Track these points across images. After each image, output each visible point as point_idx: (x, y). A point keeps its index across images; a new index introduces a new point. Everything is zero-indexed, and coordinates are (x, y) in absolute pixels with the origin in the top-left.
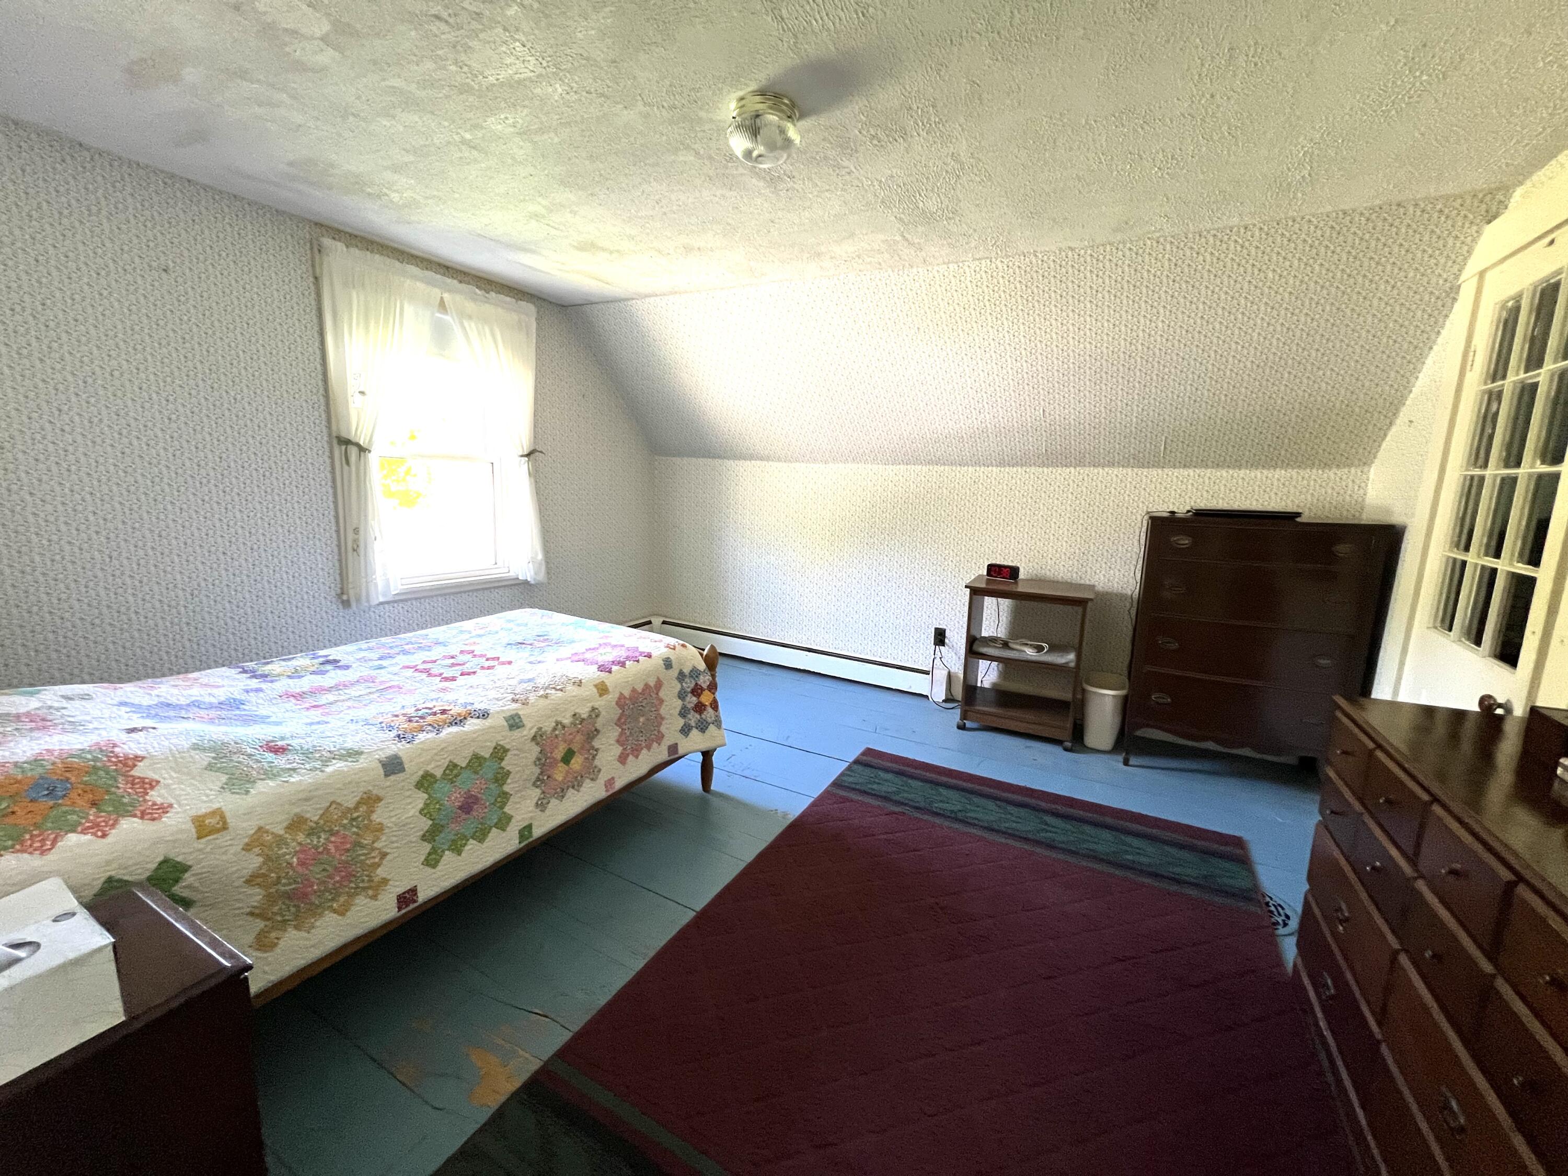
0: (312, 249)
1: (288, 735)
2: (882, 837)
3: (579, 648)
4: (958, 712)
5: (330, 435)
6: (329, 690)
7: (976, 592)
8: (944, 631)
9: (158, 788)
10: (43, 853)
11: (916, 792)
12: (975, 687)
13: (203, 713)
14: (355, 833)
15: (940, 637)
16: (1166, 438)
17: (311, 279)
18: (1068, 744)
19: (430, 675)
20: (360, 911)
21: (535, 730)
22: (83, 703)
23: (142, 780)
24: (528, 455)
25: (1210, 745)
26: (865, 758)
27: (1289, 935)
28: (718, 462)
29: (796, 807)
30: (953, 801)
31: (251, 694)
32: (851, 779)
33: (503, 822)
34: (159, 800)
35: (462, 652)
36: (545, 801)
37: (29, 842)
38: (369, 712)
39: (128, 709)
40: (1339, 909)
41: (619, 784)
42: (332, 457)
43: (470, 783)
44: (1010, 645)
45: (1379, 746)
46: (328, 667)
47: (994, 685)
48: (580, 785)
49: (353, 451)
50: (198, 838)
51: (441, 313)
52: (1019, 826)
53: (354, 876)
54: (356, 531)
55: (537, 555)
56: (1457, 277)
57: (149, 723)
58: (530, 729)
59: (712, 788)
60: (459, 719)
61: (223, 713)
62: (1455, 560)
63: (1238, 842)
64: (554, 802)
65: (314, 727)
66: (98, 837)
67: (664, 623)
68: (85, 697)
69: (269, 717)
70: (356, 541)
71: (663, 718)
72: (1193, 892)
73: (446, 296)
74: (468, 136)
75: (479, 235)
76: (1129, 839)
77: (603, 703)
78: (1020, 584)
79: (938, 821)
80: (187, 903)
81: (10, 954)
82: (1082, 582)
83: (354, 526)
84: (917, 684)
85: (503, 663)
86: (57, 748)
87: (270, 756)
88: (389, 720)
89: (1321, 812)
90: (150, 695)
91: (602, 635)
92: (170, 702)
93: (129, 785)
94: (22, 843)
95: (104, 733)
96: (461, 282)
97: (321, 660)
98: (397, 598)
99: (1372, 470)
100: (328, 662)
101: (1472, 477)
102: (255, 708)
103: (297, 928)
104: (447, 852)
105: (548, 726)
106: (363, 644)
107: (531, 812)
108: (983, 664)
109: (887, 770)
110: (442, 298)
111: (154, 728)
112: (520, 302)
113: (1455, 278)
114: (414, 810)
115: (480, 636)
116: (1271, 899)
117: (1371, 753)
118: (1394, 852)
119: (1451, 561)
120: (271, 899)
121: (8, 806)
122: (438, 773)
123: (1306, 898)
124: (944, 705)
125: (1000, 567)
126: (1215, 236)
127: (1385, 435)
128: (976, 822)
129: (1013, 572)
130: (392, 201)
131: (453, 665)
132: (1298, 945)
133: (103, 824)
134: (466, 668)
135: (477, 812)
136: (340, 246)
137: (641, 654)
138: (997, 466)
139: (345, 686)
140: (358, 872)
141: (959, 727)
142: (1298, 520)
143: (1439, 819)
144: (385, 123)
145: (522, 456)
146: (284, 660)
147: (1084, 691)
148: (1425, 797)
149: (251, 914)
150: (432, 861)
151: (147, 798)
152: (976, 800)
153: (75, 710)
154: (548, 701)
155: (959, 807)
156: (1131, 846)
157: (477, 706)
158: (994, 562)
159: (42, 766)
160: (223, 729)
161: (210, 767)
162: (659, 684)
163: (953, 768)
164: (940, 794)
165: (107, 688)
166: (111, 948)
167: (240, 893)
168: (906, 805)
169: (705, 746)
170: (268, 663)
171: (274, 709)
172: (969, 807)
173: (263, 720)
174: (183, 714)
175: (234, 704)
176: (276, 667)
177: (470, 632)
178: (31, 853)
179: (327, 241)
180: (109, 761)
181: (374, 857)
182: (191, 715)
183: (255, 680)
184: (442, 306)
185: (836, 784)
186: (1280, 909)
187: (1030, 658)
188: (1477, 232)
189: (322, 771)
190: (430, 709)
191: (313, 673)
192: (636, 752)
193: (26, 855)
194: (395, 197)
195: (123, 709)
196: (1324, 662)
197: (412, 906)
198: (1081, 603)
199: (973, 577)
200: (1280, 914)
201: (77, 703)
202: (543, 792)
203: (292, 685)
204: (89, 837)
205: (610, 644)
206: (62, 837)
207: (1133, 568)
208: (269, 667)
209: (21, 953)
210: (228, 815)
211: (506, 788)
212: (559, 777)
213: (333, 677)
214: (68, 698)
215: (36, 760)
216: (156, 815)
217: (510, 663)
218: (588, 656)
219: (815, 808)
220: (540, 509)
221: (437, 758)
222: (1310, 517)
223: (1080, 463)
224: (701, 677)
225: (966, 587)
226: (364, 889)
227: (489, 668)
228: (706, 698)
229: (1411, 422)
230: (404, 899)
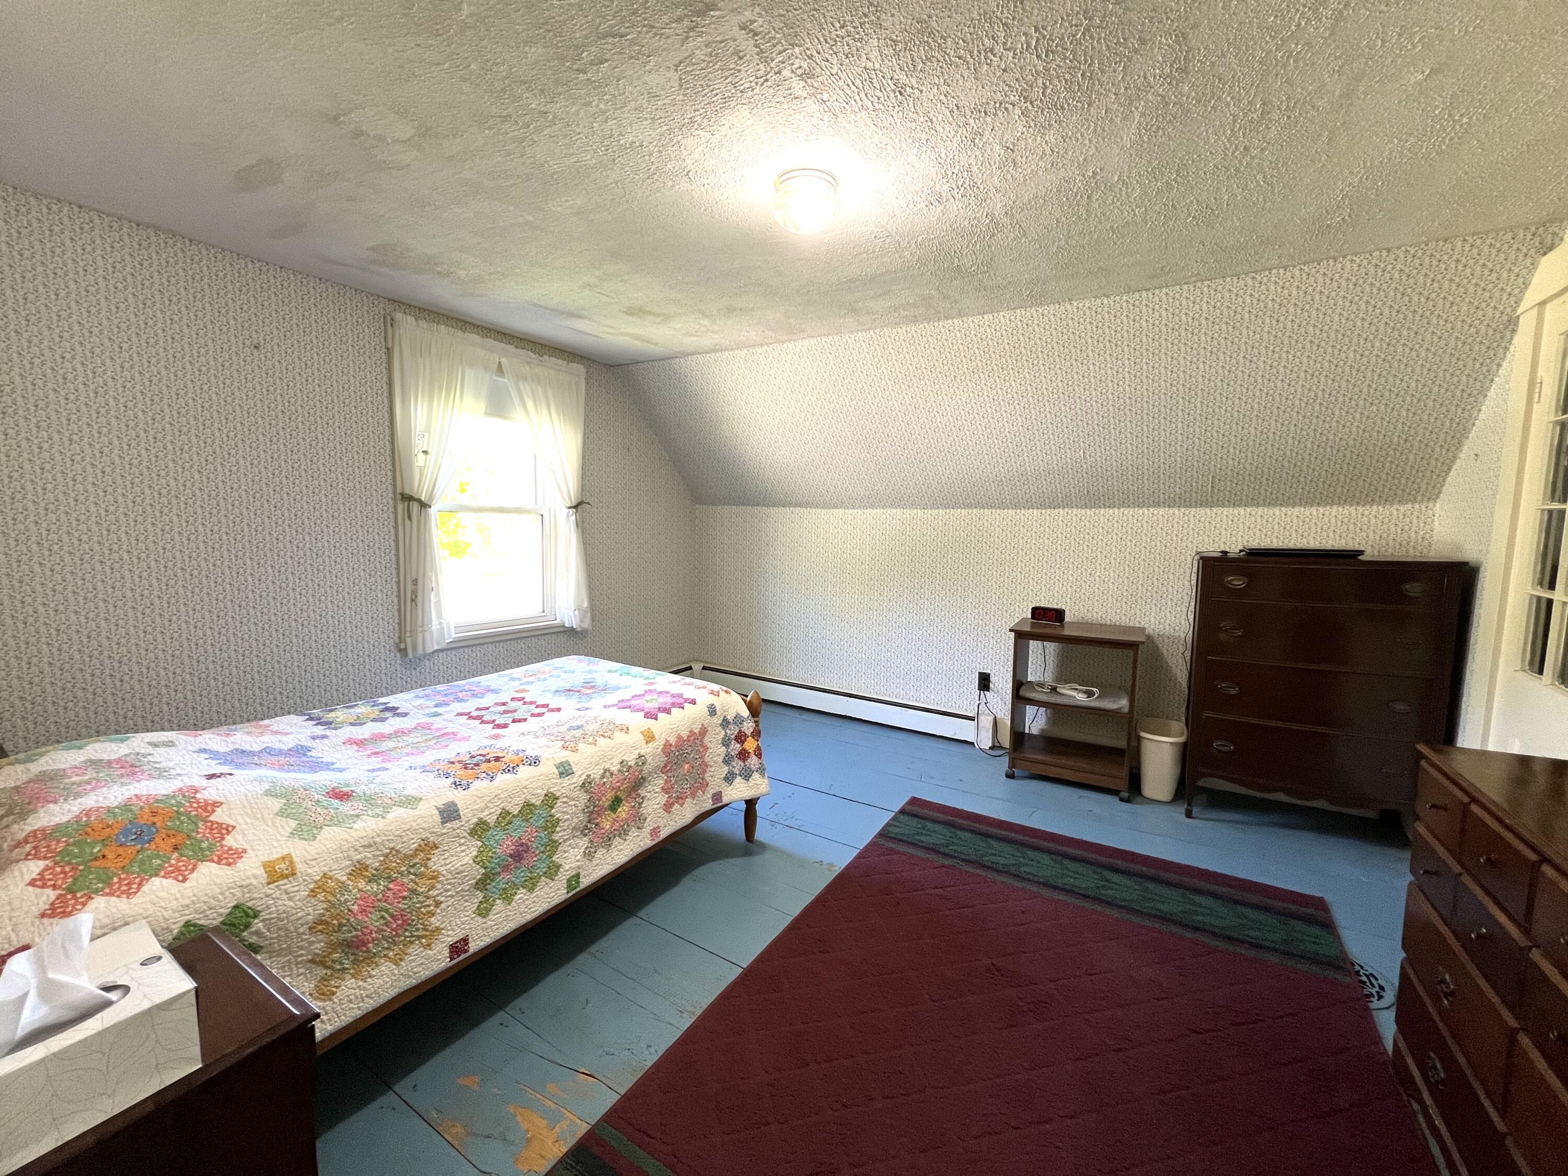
0: (385, 323)
1: (352, 782)
2: (933, 891)
3: (626, 695)
4: (1006, 760)
5: (394, 492)
6: (389, 737)
7: (1021, 637)
8: (989, 675)
9: (233, 833)
10: (129, 895)
11: (967, 844)
12: (1023, 734)
13: (274, 759)
14: (412, 880)
15: (984, 682)
16: (1213, 477)
17: (384, 350)
18: (1125, 795)
19: (483, 722)
20: (414, 961)
21: (584, 777)
22: (167, 749)
23: (220, 825)
24: (575, 507)
25: (1281, 797)
26: (910, 807)
27: (1387, 1008)
28: (756, 510)
29: (842, 859)
30: (1005, 855)
31: (317, 741)
32: (897, 830)
33: (553, 871)
34: (235, 845)
35: (513, 699)
36: (593, 850)
37: (117, 886)
38: (429, 757)
39: (207, 756)
40: (1443, 981)
41: (664, 833)
42: (395, 512)
43: (521, 831)
44: (1058, 690)
45: (1474, 800)
46: (388, 714)
47: (1043, 730)
48: (626, 833)
49: (415, 506)
50: (269, 883)
51: (500, 376)
52: (1077, 883)
53: (409, 924)
54: (415, 582)
55: (583, 601)
56: (1514, 310)
57: (226, 769)
58: (580, 776)
59: (756, 837)
60: (512, 766)
61: (292, 760)
62: (1539, 599)
63: (1320, 904)
64: (601, 853)
65: (375, 774)
66: (178, 881)
67: (704, 668)
68: (170, 744)
69: (333, 764)
70: (414, 592)
71: (707, 766)
72: (1272, 958)
73: (503, 360)
74: (530, 218)
75: (535, 305)
76: (1198, 898)
77: (649, 750)
78: (1066, 626)
79: (990, 875)
80: (256, 949)
81: (103, 997)
82: (1132, 624)
83: (414, 576)
84: (964, 731)
85: (552, 710)
86: (145, 793)
87: (336, 803)
88: (446, 767)
89: (1413, 871)
90: (226, 741)
91: (647, 681)
92: (244, 749)
93: (208, 831)
94: (110, 885)
95: (186, 779)
96: (517, 347)
97: (381, 707)
98: (451, 646)
99: (1438, 505)
100: (387, 709)
101: (1550, 512)
102: (320, 755)
103: (353, 976)
104: (498, 901)
105: (596, 773)
106: (420, 692)
107: (578, 861)
108: (1030, 710)
109: (934, 821)
110: (500, 363)
111: (231, 774)
112: (571, 364)
113: (1513, 311)
114: (468, 858)
115: (529, 683)
116: (1362, 968)
117: (1465, 807)
118: (1502, 918)
119: (1535, 601)
120: (333, 947)
121: (100, 850)
122: (492, 820)
123: (1402, 968)
124: (990, 752)
125: (1045, 610)
126: (1253, 278)
127: (1450, 469)
128: (1031, 877)
129: (1058, 615)
130: (459, 278)
131: (505, 712)
132: (1399, 1020)
133: (183, 868)
134: (517, 716)
135: (529, 860)
136: (410, 319)
137: (686, 700)
138: (1038, 508)
139: (403, 732)
140: (413, 921)
141: (1008, 776)
142: (1361, 558)
143: (1552, 883)
144: (457, 210)
145: (570, 508)
146: (347, 707)
147: (1139, 739)
148: (1533, 857)
149: (312, 961)
150: (483, 911)
151: (224, 843)
152: (1031, 853)
153: (161, 756)
154: (596, 748)
155: (1012, 861)
156: (1200, 905)
157: (530, 753)
158: (1038, 605)
159: (131, 811)
160: (292, 775)
161: (281, 813)
162: (704, 732)
163: (1004, 818)
164: (990, 847)
165: (188, 735)
166: (193, 992)
167: (302, 940)
168: (955, 857)
169: (749, 794)
170: (332, 711)
171: (338, 756)
172: (1021, 860)
173: (328, 766)
174: (256, 760)
175: (301, 751)
176: (340, 714)
177: (520, 679)
178: (118, 897)
179: (399, 316)
180: (191, 807)
181: (428, 906)
182: (262, 762)
183: (320, 727)
184: (500, 369)
185: (883, 834)
186: (1373, 980)
187: (1080, 703)
188: (1532, 264)
189: (383, 817)
190: (484, 756)
191: (374, 720)
192: (680, 799)
193: (114, 899)
194: (462, 274)
195: (202, 755)
196: (1400, 707)
197: (463, 956)
198: (1132, 646)
199: (1017, 621)
200: (1373, 985)
201: (161, 750)
202: (591, 841)
203: (355, 733)
204: (170, 881)
205: (655, 690)
206: (148, 880)
207: (1185, 610)
208: (333, 714)
209: (112, 996)
210: (296, 860)
211: (556, 837)
212: (607, 825)
213: (393, 724)
214: (155, 745)
215: (126, 805)
216: (231, 860)
217: (559, 710)
218: (633, 703)
219: (862, 860)
220: (586, 559)
221: (491, 805)
222: (1373, 556)
223: (1124, 504)
224: (745, 724)
225: (1011, 630)
226: (419, 937)
227: (540, 715)
228: (750, 745)
229: (1476, 455)
230: (456, 949)
